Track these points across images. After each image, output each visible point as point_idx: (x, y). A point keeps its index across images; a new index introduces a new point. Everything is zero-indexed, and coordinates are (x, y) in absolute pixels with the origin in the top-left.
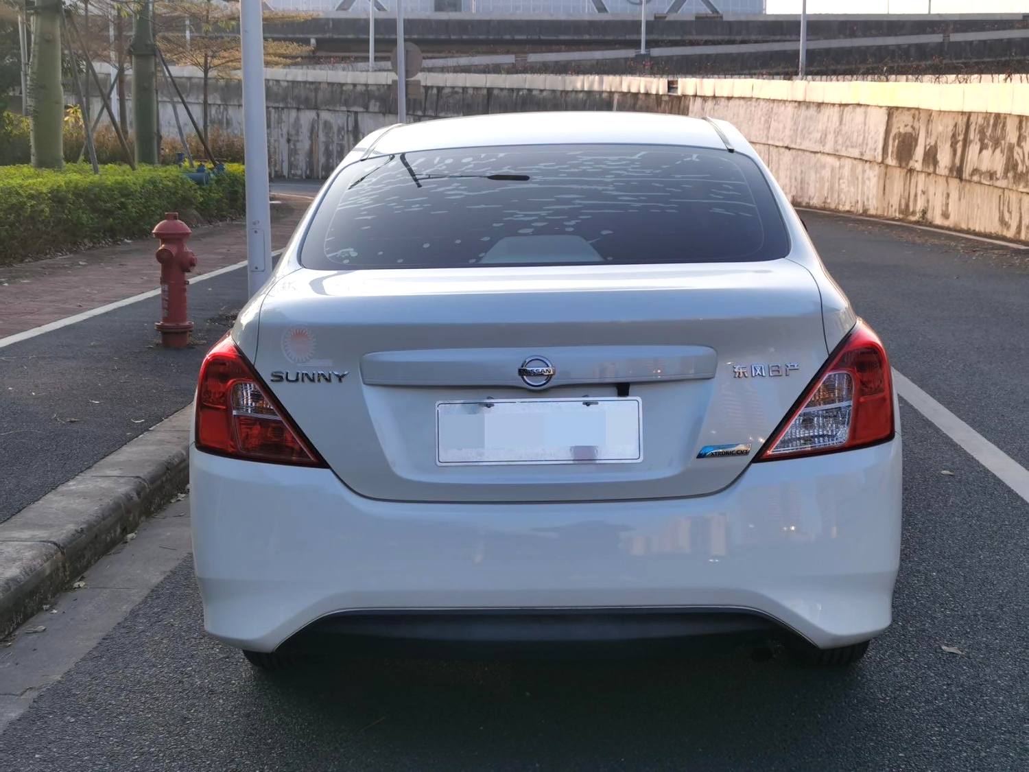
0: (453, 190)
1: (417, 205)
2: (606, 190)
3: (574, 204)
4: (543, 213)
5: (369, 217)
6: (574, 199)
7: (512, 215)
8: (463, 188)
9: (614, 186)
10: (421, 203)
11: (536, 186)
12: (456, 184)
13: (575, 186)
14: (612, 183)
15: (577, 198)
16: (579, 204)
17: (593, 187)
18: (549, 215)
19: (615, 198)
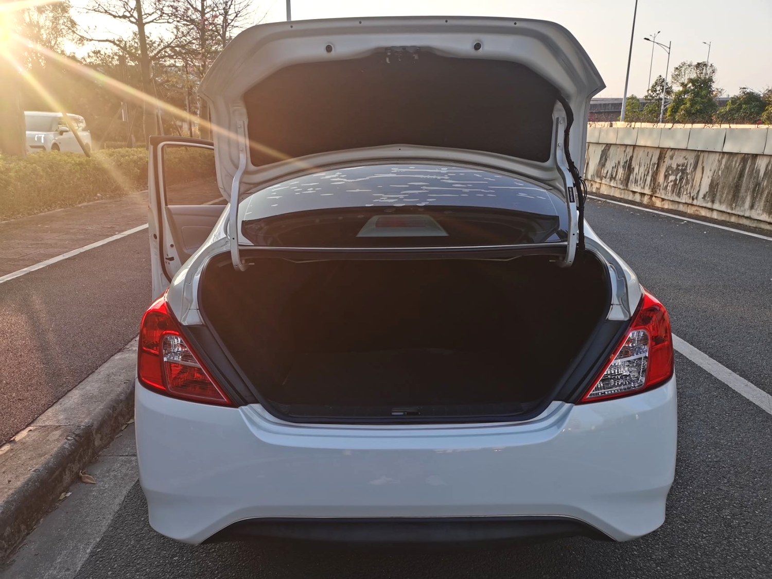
0: (336, 178)
1: (311, 189)
2: (444, 179)
3: (422, 189)
4: (401, 196)
5: (277, 197)
6: (423, 185)
7: (378, 198)
8: (343, 176)
9: (449, 176)
10: (314, 187)
11: (395, 175)
12: (338, 173)
13: (422, 176)
14: (446, 174)
15: (424, 185)
16: (426, 190)
17: (434, 177)
18: (405, 198)
19: (450, 185)
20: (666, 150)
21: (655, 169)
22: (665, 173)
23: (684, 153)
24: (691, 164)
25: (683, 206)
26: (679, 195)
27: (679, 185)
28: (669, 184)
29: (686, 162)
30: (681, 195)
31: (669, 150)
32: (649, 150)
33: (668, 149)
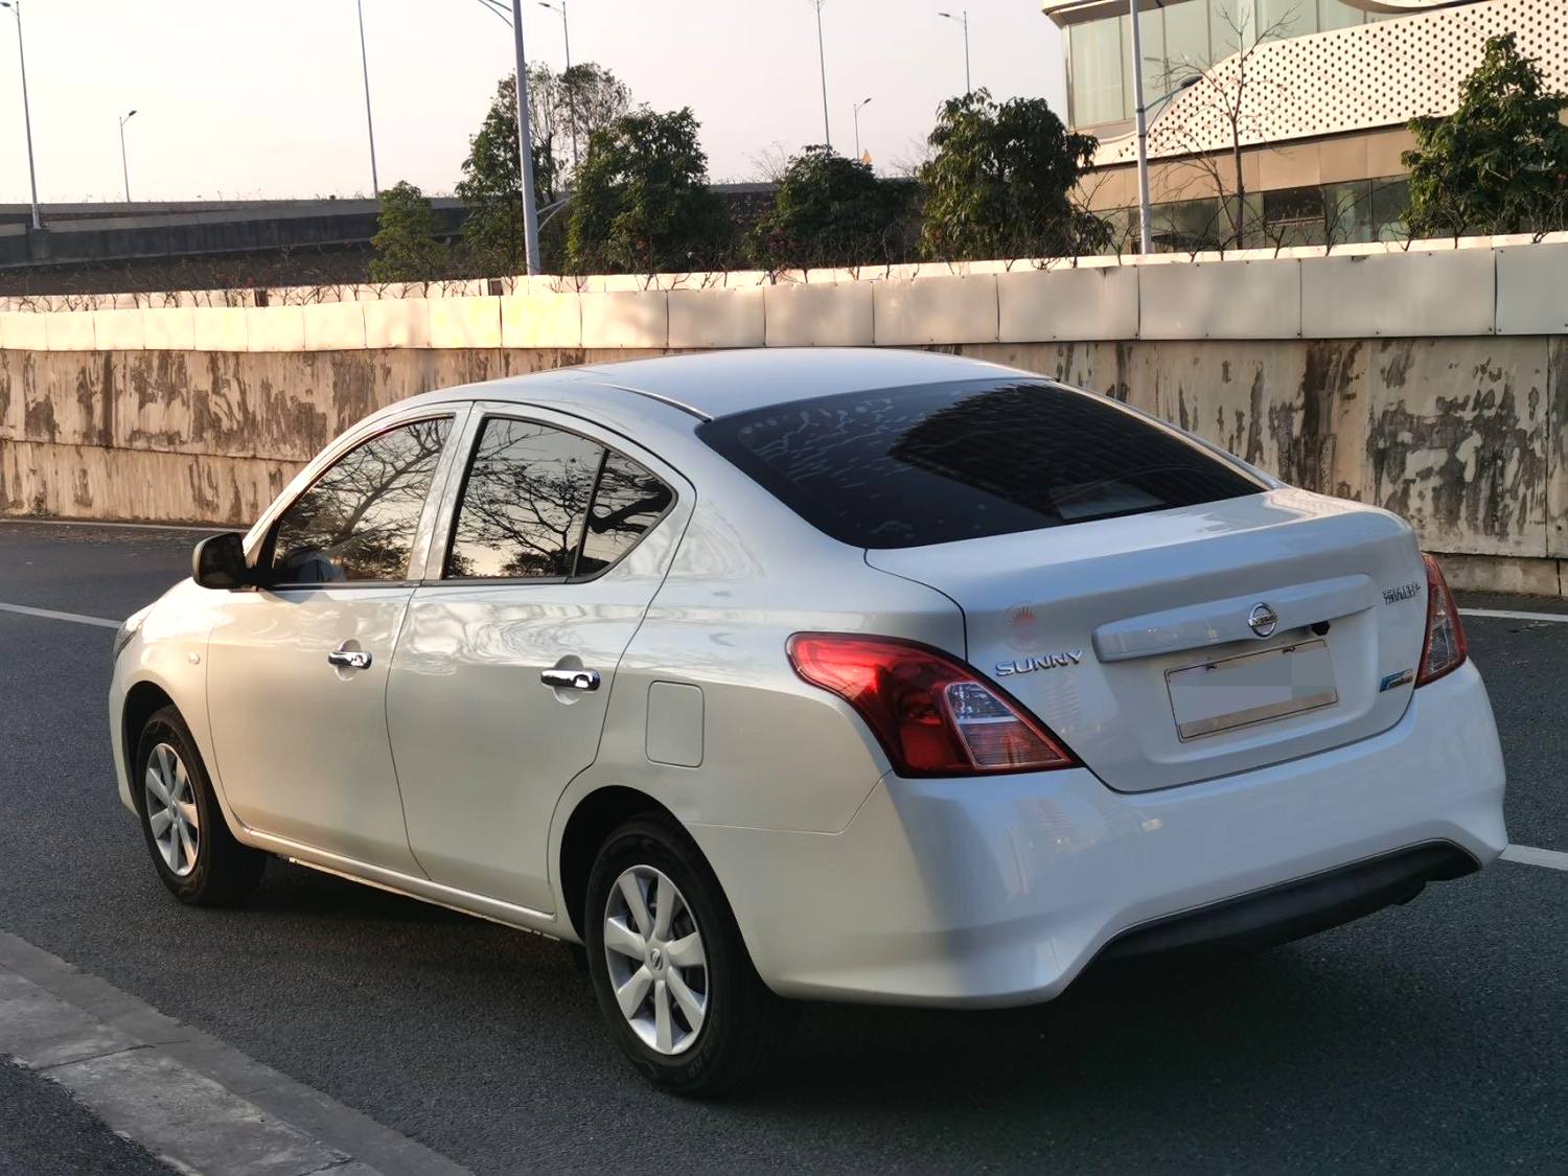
20: (1347, 348)
21: (1296, 430)
22: (1371, 442)
23: (1471, 356)
24: (1533, 396)
25: (1525, 572)
26: (1495, 522)
27: (1485, 485)
28: (1414, 490)
29: (1498, 388)
30: (1512, 527)
31: (1368, 348)
32: (1230, 354)
33: (1359, 342)
